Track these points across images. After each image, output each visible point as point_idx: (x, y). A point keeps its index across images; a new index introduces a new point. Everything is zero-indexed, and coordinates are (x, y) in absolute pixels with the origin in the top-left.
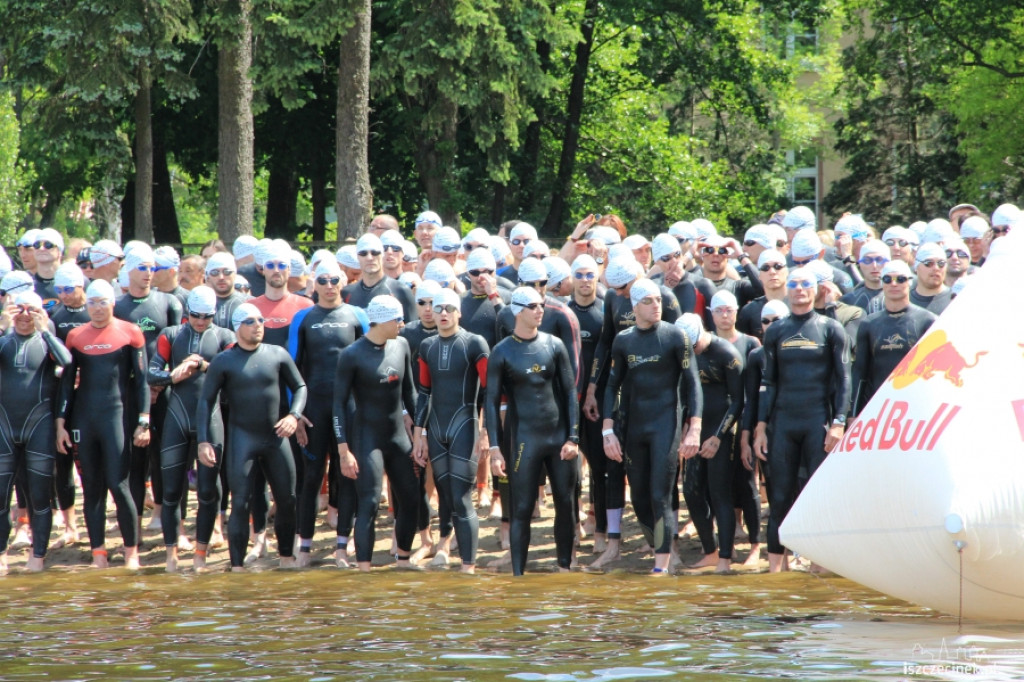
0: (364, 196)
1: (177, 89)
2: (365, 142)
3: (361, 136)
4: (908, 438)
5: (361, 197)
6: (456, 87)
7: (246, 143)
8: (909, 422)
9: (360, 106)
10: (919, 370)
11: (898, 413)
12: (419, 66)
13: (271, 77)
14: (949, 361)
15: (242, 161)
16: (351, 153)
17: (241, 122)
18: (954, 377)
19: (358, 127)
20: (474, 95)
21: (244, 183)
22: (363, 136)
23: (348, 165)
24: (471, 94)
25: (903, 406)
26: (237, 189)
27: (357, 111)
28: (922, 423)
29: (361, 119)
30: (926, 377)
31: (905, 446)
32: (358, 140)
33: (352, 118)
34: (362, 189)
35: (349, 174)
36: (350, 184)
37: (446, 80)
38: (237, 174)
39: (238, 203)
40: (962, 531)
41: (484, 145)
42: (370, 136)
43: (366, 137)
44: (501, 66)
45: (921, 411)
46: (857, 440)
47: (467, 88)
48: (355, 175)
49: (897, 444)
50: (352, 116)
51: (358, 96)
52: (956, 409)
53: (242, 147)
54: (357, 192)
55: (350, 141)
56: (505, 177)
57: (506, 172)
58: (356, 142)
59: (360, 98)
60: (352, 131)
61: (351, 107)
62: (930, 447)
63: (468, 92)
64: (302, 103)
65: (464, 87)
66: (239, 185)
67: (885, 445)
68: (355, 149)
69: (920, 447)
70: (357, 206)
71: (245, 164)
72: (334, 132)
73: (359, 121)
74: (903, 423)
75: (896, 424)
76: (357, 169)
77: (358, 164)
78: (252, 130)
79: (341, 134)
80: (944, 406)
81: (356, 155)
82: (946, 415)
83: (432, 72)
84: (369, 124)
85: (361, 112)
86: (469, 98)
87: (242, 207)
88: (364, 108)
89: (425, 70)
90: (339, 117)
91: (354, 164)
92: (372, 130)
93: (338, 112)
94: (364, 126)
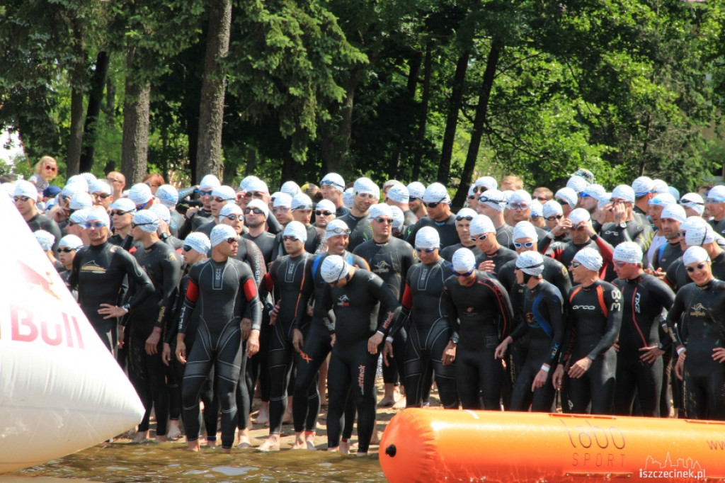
0: (215, 167)
2: (219, 128)
3: (216, 124)
5: (213, 168)
6: (265, 91)
7: (142, 126)
9: (217, 102)
12: (238, 74)
13: (140, 77)
15: (138, 139)
16: (208, 136)
17: (140, 111)
19: (214, 117)
20: (278, 98)
21: (139, 155)
22: (218, 124)
23: (205, 145)
24: (276, 98)
26: (133, 159)
27: (214, 106)
29: (217, 112)
32: (214, 127)
33: (211, 111)
34: (214, 163)
35: (205, 152)
36: (206, 159)
37: (258, 85)
38: (134, 148)
39: (133, 169)
41: (286, 133)
42: (224, 124)
43: (221, 125)
44: (301, 77)
47: (274, 92)
48: (210, 152)
50: (211, 109)
51: (215, 95)
53: (138, 129)
54: (210, 165)
55: (207, 127)
56: (302, 159)
57: (304, 155)
58: (212, 128)
59: (217, 97)
60: (209, 120)
61: (210, 102)
63: (274, 96)
65: (271, 92)
66: (135, 156)
68: (211, 133)
71: (140, 141)
72: (198, 120)
73: (216, 113)
76: (212, 148)
77: (212, 144)
79: (202, 121)
81: (211, 138)
83: (248, 79)
84: (224, 115)
85: (217, 106)
86: (274, 99)
87: (137, 172)
88: (220, 102)
89: (242, 76)
90: (201, 110)
91: (209, 144)
92: (224, 119)
93: (201, 106)
94: (219, 117)
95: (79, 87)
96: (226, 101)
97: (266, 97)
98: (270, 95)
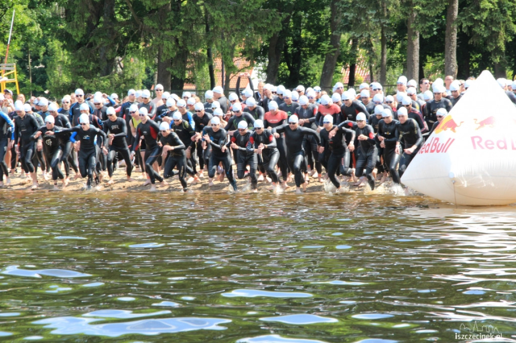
1: (387, 33)
2: (455, 49)
3: (454, 47)
4: (439, 149)
5: (453, 68)
6: (481, 30)
7: (416, 50)
8: (439, 144)
9: (453, 37)
10: (443, 128)
11: (436, 141)
14: (452, 125)
15: (415, 56)
16: (450, 53)
17: (415, 43)
18: (453, 130)
19: (452, 44)
20: (487, 32)
23: (449, 57)
25: (437, 139)
27: (452, 39)
28: (443, 144)
30: (445, 130)
31: (438, 151)
32: (452, 48)
33: (450, 41)
34: (453, 65)
35: (449, 60)
36: (449, 64)
37: (477, 27)
38: (413, 61)
40: (454, 178)
41: (490, 49)
42: (457, 47)
44: (497, 22)
45: (443, 141)
46: (424, 150)
47: (485, 30)
48: (451, 60)
49: (435, 152)
50: (451, 40)
52: (453, 140)
53: (414, 52)
54: (451, 66)
55: (449, 49)
57: (498, 59)
59: (453, 34)
60: (450, 45)
61: (450, 37)
62: (445, 152)
64: (429, 36)
66: (413, 64)
67: (432, 151)
68: (451, 51)
69: (442, 152)
70: (451, 71)
72: (444, 46)
73: (453, 42)
74: (437, 144)
75: (435, 145)
77: (453, 57)
78: (418, 45)
79: (446, 46)
80: (450, 139)
81: (452, 54)
82: (451, 141)
83: (472, 24)
84: (457, 42)
85: (454, 39)
86: (485, 33)
88: (455, 37)
89: (469, 24)
90: (446, 41)
91: (451, 57)
92: (457, 45)
93: (446, 39)
94: (455, 44)
95: (390, 34)
96: (458, 36)
97: (481, 32)
98: (483, 31)
